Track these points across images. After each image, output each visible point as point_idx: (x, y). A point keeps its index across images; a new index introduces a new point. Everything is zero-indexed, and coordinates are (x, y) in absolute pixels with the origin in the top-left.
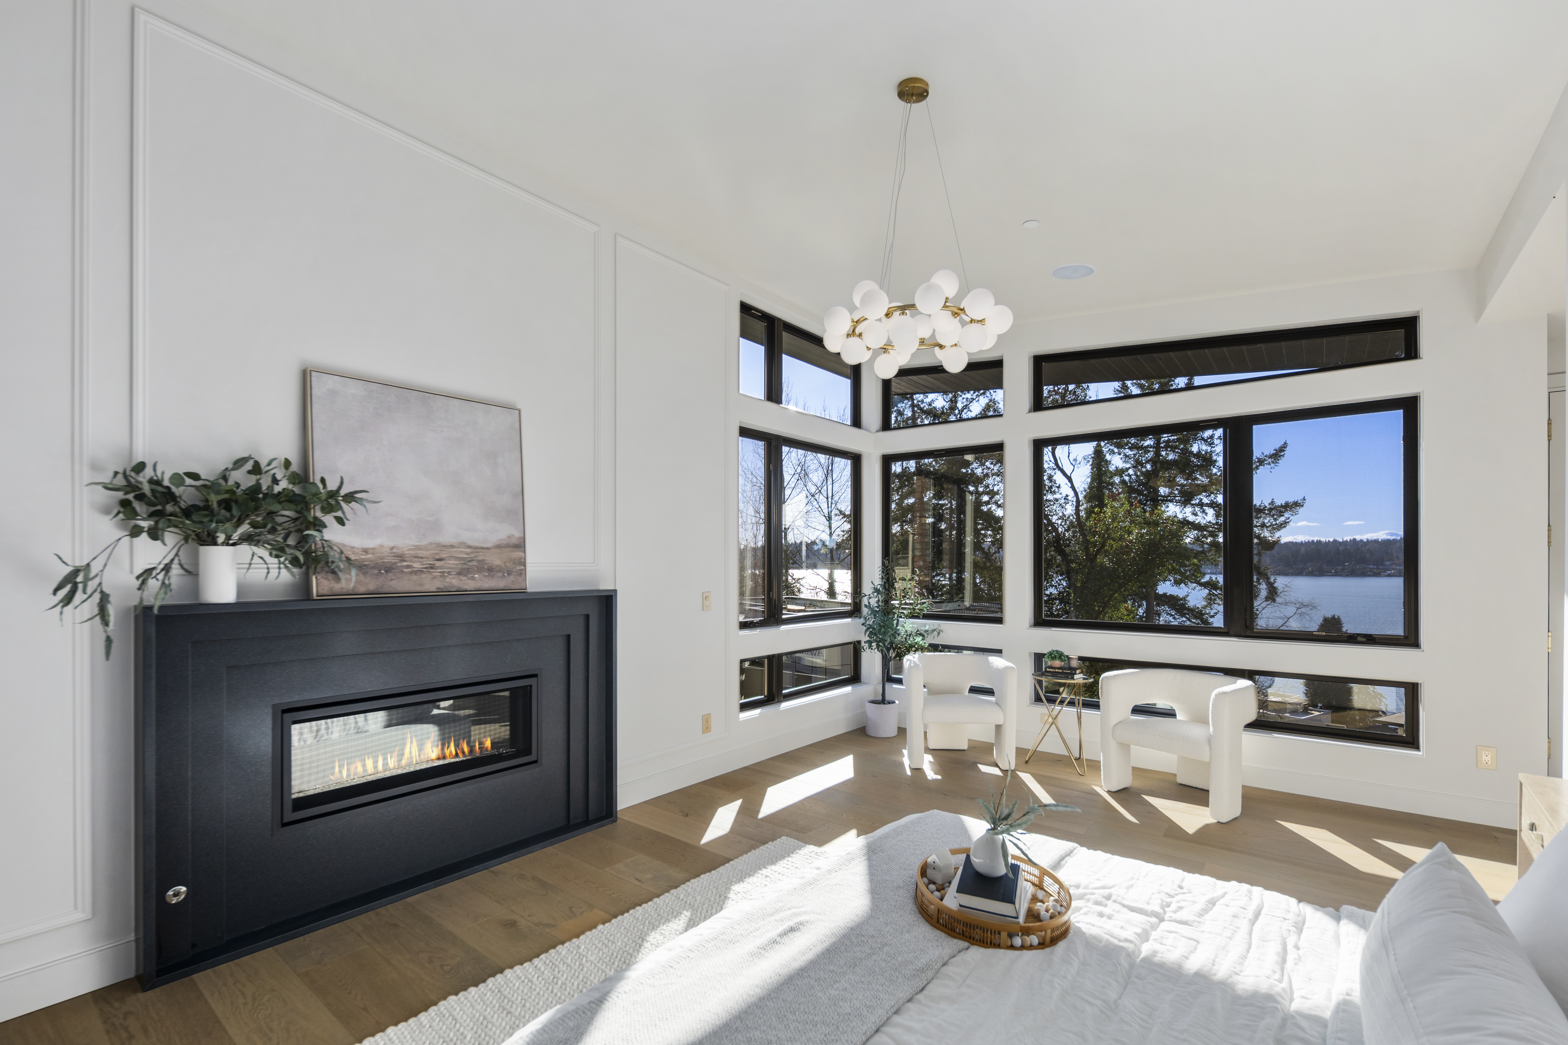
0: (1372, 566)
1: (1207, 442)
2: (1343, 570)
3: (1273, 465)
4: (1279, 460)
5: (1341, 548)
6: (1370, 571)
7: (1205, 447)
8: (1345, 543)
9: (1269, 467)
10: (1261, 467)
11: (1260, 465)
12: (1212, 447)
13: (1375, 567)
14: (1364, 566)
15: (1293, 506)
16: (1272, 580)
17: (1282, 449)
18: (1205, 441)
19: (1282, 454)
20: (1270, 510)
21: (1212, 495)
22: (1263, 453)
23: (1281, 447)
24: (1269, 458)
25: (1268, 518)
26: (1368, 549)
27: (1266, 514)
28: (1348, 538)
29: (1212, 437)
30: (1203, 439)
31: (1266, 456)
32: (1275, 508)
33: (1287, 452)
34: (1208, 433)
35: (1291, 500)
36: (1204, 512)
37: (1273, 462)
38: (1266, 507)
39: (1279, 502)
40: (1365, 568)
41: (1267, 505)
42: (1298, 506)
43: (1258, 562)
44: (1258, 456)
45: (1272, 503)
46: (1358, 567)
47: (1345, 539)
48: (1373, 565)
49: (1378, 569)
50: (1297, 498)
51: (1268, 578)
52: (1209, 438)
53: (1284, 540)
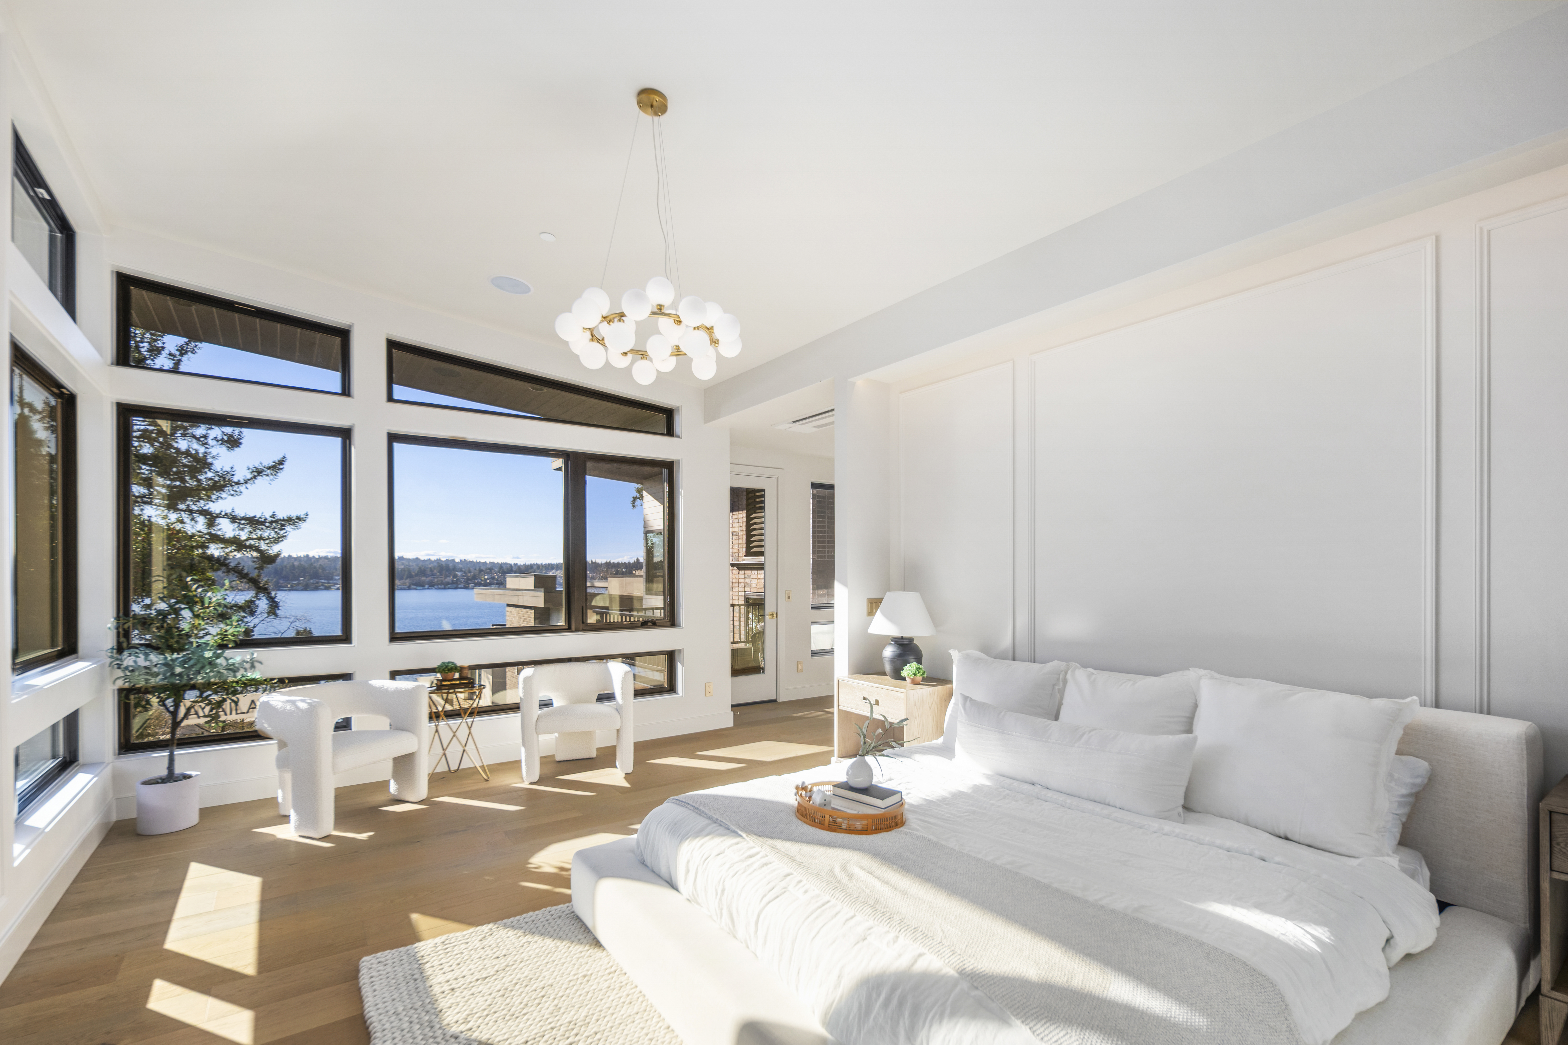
0: (323, 581)
1: (200, 441)
2: (298, 585)
3: (272, 477)
4: (277, 473)
5: (296, 563)
6: (322, 585)
7: (195, 446)
8: (299, 559)
9: (267, 478)
10: (260, 478)
11: (259, 475)
12: (207, 448)
13: (326, 581)
14: (317, 580)
15: (295, 521)
16: (273, 594)
17: (281, 462)
18: (198, 439)
19: (281, 467)
20: (271, 522)
21: (202, 501)
22: (261, 464)
23: (280, 461)
24: (268, 469)
25: (269, 531)
26: (320, 565)
27: (267, 527)
28: (302, 554)
29: (205, 436)
30: (194, 437)
31: (265, 467)
32: (276, 522)
33: (286, 466)
34: (200, 431)
35: (294, 514)
36: (193, 519)
37: (272, 474)
38: (266, 519)
39: (281, 515)
40: (317, 583)
41: (268, 517)
42: (300, 520)
43: (258, 576)
44: (257, 466)
45: (273, 516)
46: (311, 581)
47: (299, 555)
48: (325, 579)
49: (329, 583)
50: (301, 513)
51: (269, 593)
52: (202, 437)
53: (285, 554)
